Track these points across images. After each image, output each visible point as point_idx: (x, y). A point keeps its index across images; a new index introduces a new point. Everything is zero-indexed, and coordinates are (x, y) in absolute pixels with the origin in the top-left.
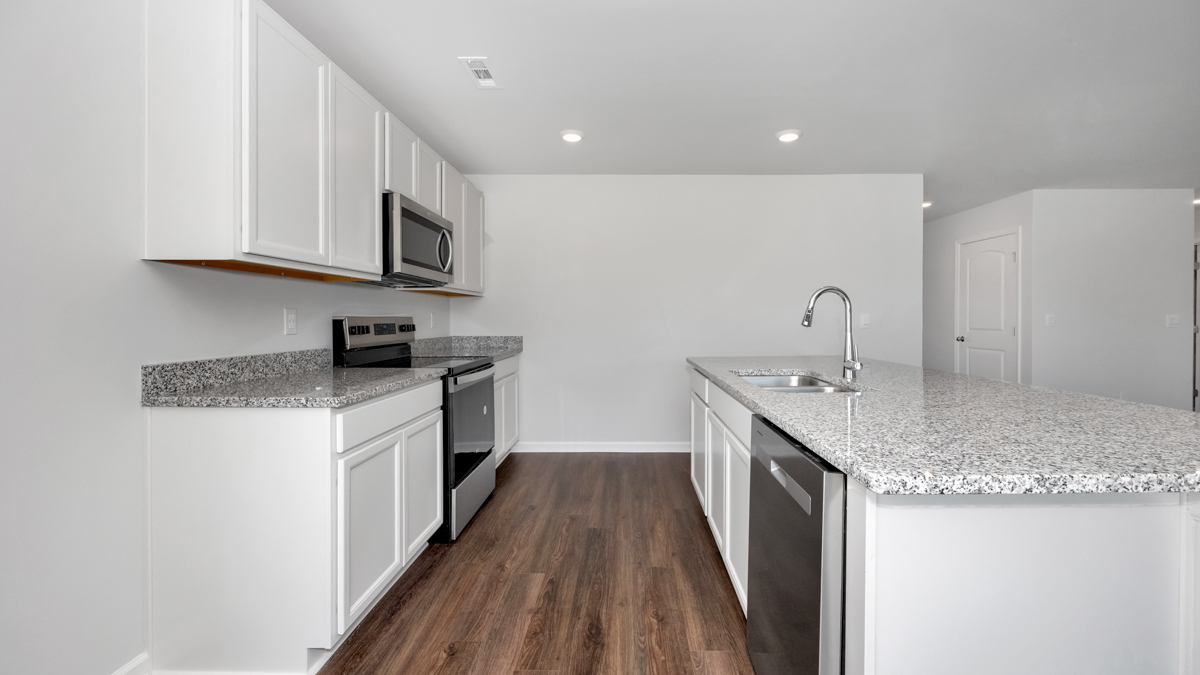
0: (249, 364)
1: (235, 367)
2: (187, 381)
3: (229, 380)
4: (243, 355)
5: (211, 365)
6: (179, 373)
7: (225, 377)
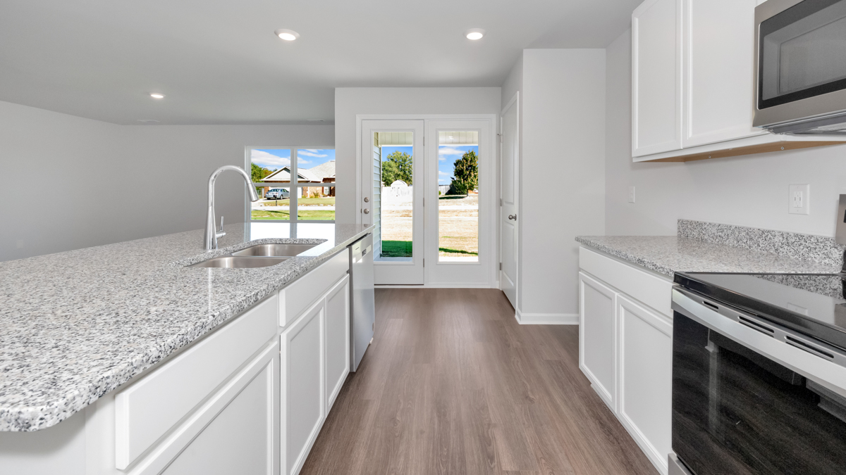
0: (733, 232)
1: (722, 232)
2: (693, 233)
3: (717, 240)
4: (729, 224)
5: (706, 226)
6: (689, 226)
7: (715, 238)
